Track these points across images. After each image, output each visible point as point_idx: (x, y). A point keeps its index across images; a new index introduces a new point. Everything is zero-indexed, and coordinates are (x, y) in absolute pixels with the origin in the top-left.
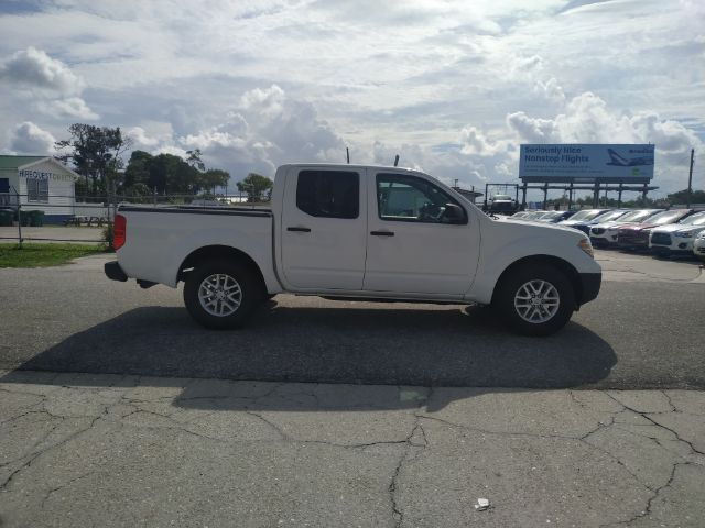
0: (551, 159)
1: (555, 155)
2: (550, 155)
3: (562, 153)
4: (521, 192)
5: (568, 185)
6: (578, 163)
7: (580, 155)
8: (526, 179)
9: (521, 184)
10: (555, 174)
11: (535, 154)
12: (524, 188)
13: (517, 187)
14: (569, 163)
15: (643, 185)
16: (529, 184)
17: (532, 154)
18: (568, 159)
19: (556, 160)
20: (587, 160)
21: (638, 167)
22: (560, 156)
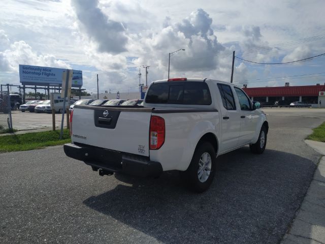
0: (37, 74)
1: (38, 72)
2: (36, 71)
3: (42, 71)
4: (22, 90)
5: (47, 87)
6: (50, 77)
7: (51, 73)
8: (24, 83)
9: (22, 86)
10: (39, 81)
11: (29, 71)
12: (24, 88)
13: (20, 87)
14: (46, 76)
15: (78, 88)
16: (26, 86)
17: (26, 70)
18: (46, 74)
19: (39, 74)
20: (54, 75)
21: (76, 80)
22: (41, 72)
